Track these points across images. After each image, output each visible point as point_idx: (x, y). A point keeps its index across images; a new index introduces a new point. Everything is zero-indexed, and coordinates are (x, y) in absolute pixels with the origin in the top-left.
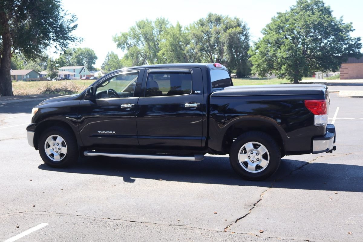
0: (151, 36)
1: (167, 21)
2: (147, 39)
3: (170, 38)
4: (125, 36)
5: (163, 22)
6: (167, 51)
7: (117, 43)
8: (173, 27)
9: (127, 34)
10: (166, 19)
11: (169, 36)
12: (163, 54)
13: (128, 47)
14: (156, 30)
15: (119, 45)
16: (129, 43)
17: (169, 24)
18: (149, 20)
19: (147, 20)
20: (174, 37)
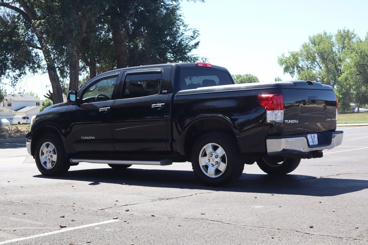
0: (329, 54)
1: (352, 34)
2: (325, 58)
3: (356, 56)
4: (295, 56)
5: (348, 36)
6: (351, 74)
7: (284, 66)
8: (361, 42)
9: (297, 54)
10: (351, 31)
11: (354, 53)
12: (346, 79)
13: (299, 72)
14: (337, 47)
15: (286, 69)
16: (300, 65)
17: (356, 37)
18: (328, 34)
19: (325, 34)
20: (361, 54)
